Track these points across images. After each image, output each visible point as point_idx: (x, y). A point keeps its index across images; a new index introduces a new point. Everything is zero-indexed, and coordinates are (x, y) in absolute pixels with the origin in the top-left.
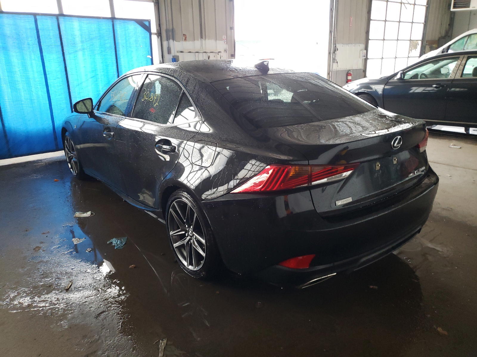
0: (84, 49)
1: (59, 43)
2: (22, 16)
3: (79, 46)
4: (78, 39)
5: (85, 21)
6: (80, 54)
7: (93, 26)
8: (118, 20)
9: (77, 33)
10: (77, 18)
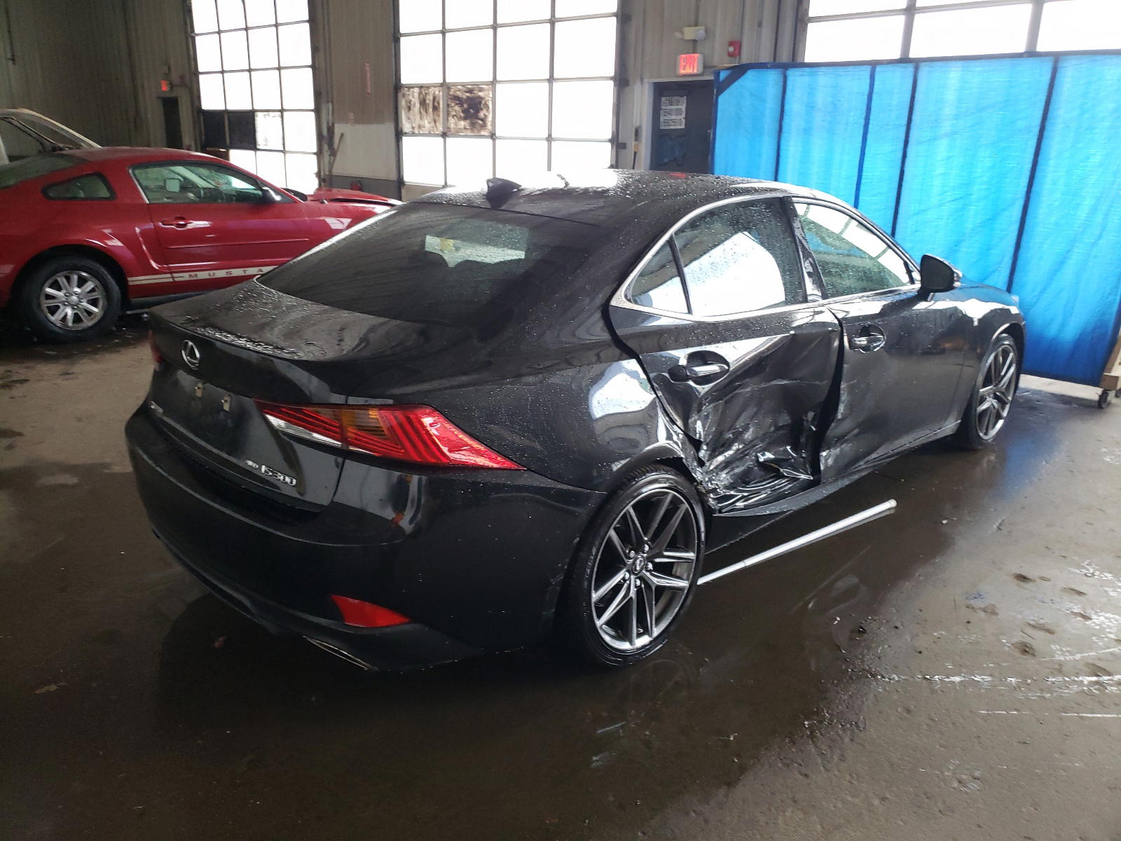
0: (955, 133)
1: (905, 121)
2: (851, 68)
3: (946, 127)
4: (948, 111)
5: (977, 67)
6: (943, 144)
7: (998, 76)
8: (1070, 57)
9: (951, 96)
10: (960, 63)
